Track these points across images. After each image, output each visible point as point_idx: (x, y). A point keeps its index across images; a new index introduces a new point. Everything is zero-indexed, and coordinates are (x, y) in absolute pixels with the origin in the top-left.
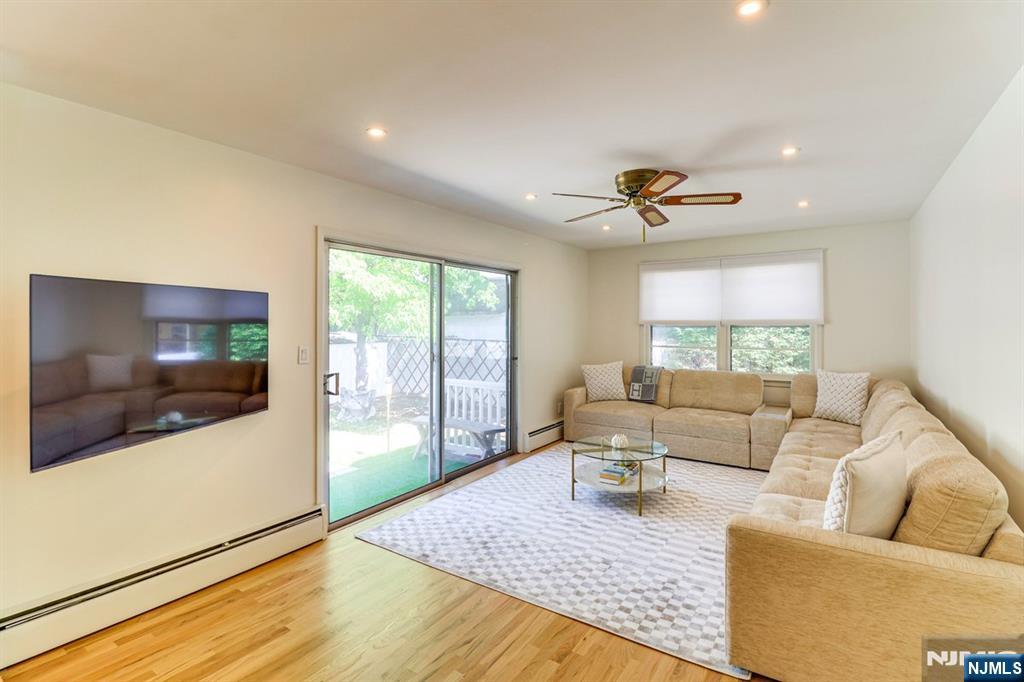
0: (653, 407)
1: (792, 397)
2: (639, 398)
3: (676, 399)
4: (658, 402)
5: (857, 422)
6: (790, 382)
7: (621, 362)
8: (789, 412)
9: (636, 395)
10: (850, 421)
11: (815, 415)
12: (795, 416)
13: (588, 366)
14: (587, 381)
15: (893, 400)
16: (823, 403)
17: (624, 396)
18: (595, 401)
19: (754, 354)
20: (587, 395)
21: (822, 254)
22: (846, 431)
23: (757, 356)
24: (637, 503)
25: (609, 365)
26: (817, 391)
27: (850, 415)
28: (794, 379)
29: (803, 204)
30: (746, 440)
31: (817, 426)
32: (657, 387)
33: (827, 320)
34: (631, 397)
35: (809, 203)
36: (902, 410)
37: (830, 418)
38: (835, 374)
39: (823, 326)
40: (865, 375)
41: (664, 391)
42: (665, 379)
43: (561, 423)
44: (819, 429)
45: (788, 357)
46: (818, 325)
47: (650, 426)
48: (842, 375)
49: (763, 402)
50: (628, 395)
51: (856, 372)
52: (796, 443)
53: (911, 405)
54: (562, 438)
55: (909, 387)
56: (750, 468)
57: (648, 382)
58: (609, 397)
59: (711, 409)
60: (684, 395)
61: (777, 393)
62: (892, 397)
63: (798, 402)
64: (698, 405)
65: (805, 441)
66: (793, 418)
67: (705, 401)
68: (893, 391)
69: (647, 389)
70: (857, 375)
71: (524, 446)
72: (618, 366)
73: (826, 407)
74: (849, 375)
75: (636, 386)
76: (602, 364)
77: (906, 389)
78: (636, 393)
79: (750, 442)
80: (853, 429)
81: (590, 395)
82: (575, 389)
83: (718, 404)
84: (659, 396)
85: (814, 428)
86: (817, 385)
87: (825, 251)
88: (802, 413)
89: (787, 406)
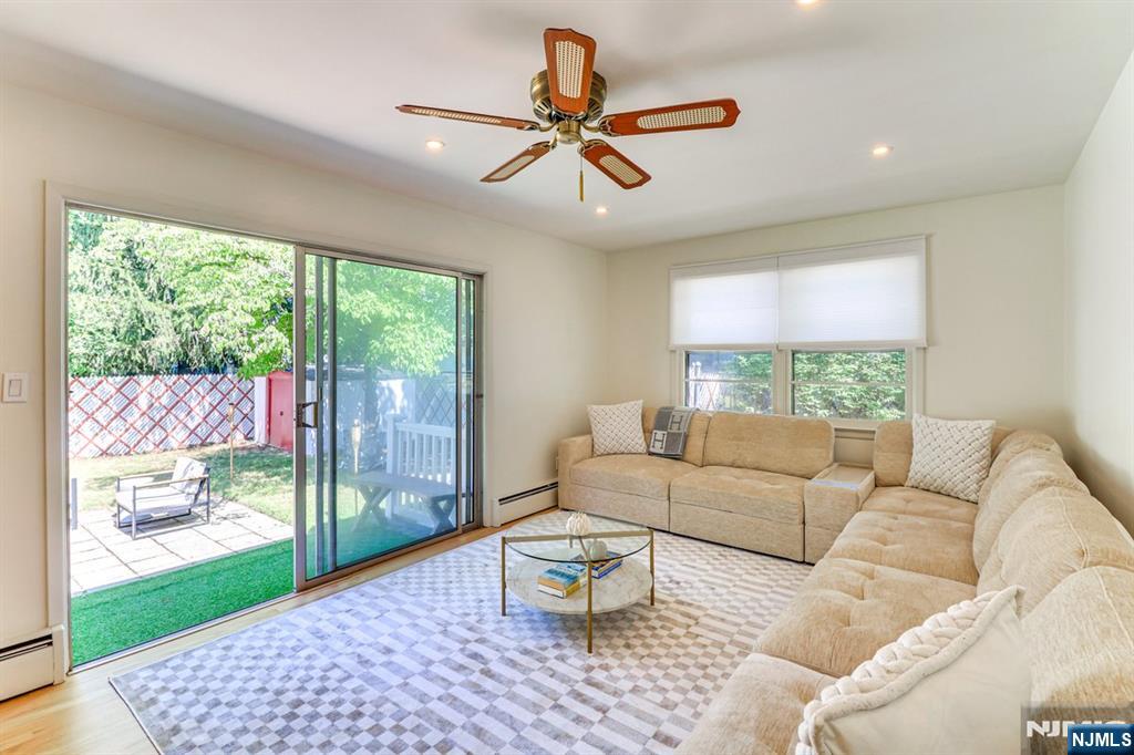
0: (678, 466)
1: (876, 453)
2: (662, 452)
3: (712, 455)
4: (688, 457)
5: (973, 497)
6: (874, 432)
7: (641, 401)
8: (870, 477)
9: (658, 448)
10: (961, 496)
11: (908, 483)
12: (878, 484)
13: (595, 407)
14: (593, 426)
15: (1028, 470)
16: (923, 464)
17: (642, 448)
18: (602, 455)
19: (842, 392)
20: (593, 446)
21: (923, 243)
22: (952, 512)
23: (845, 394)
24: (592, 629)
25: (624, 405)
26: (912, 445)
27: (961, 486)
28: (879, 428)
29: (881, 151)
30: (798, 519)
31: (908, 501)
32: (686, 437)
33: (931, 339)
34: (652, 450)
35: (891, 149)
36: (1041, 493)
37: (932, 488)
38: (941, 422)
39: (925, 349)
40: (987, 424)
41: (696, 444)
42: (698, 425)
43: (555, 485)
44: (911, 507)
45: (886, 396)
46: (918, 349)
47: (666, 494)
48: (950, 424)
49: (835, 460)
50: (648, 447)
51: (973, 419)
52: (860, 536)
53: (1059, 483)
54: (555, 507)
55: (1059, 444)
56: (803, 562)
57: (675, 430)
58: (622, 449)
59: (757, 469)
60: (721, 449)
61: (854, 448)
62: (1027, 462)
63: (884, 464)
64: (739, 463)
65: (878, 531)
66: (876, 486)
67: (750, 459)
68: (1031, 451)
69: (672, 439)
70: (972, 424)
71: (492, 516)
72: (635, 407)
73: (925, 471)
74: (961, 424)
75: (660, 434)
76: (615, 404)
77: (1055, 448)
78: (658, 444)
79: (804, 523)
80: (963, 510)
81: (596, 446)
82: (574, 439)
83: (769, 463)
84: (689, 449)
85: (901, 505)
86: (912, 439)
87: (928, 238)
88: (890, 479)
89: (868, 466)
